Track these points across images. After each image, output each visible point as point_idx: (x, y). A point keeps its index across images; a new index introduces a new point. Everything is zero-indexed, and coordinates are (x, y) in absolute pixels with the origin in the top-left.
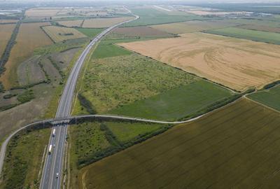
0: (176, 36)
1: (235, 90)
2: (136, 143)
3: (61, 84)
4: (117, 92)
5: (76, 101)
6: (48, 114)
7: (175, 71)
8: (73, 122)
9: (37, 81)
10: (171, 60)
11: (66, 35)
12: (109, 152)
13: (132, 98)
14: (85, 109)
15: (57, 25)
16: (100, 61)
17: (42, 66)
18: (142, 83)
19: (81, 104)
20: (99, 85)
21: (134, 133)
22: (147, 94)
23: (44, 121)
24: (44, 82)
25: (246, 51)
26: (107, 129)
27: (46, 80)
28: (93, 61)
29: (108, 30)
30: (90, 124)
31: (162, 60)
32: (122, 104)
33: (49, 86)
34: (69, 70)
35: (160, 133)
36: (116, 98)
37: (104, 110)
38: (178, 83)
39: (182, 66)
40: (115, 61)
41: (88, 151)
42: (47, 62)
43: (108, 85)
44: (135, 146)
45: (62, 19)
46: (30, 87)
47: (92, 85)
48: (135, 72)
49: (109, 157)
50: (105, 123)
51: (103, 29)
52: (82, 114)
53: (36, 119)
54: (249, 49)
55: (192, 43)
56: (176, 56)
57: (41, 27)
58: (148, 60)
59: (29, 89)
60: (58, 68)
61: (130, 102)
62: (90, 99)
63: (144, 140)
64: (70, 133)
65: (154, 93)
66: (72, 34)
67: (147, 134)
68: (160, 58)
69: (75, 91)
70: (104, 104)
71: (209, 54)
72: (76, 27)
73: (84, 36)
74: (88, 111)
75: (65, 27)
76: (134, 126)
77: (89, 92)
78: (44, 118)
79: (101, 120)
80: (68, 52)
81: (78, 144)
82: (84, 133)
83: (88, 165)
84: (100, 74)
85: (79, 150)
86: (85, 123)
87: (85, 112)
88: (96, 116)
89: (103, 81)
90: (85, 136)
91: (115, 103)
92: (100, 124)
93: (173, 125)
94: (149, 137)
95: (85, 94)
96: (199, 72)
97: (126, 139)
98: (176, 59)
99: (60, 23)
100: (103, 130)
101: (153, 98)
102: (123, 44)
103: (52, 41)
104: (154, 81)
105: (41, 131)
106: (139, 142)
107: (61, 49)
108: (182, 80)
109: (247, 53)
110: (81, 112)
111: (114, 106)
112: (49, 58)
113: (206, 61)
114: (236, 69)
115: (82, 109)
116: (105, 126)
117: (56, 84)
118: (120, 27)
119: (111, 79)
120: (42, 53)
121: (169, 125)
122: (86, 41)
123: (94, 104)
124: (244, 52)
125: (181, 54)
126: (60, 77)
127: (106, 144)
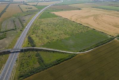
0: (80, 9)
1: (110, 36)
2: (54, 65)
3: (21, 30)
4: (48, 35)
5: (27, 39)
6: (10, 46)
7: (79, 25)
8: (22, 51)
9: (10, 29)
10: (77, 20)
11: (29, 8)
12: (38, 70)
13: (56, 38)
14: (30, 44)
15: (26, 4)
16: (42, 20)
17: (14, 22)
18: (62, 31)
19: (28, 41)
20: (40, 32)
21: (54, 58)
22: (63, 37)
23: (6, 50)
24: (13, 29)
25: (114, 16)
26: (39, 56)
27: (14, 28)
28: (39, 20)
29: (49, 6)
30: (31, 52)
31: (72, 20)
32: (50, 42)
33: (15, 31)
34: (27, 24)
35: (68, 59)
36: (47, 39)
37: (40, 44)
38: (80, 31)
39: (82, 23)
40: (50, 20)
41: (26, 69)
42: (17, 20)
43: (44, 32)
44: (53, 67)
45: (29, 2)
46: (6, 32)
47: (36, 31)
48: (58, 25)
49: (38, 73)
50: (39, 52)
51: (46, 6)
52: (28, 47)
53: (3, 49)
54: (116, 15)
55: (87, 12)
56: (79, 18)
57: (19, 5)
58: (66, 20)
59: (5, 33)
60: (22, 23)
61: (54, 40)
62: (34, 39)
63: (59, 63)
64: (19, 57)
65: (67, 36)
66: (31, 8)
67: (61, 59)
68: (71, 19)
69: (27, 34)
70: (40, 42)
71: (96, 17)
72: (34, 5)
73: (37, 9)
74: (31, 45)
75: (29, 5)
76: (55, 54)
77: (34, 35)
78: (7, 48)
79: (37, 50)
80: (28, 16)
81: (22, 65)
82: (27, 58)
83: (24, 78)
84: (41, 26)
85: (21, 68)
86: (28, 52)
87: (29, 45)
88: (35, 48)
89: (42, 30)
90: (26, 60)
91: (46, 41)
92: (36, 52)
93: (76, 54)
94: (62, 62)
95: (32, 36)
96: (91, 26)
97: (49, 62)
98: (80, 19)
99: (27, 4)
100: (37, 56)
101: (66, 39)
102: (55, 13)
103: (22, 11)
104: (68, 30)
105: (4, 56)
106: (56, 64)
107: (25, 14)
108: (82, 30)
109: (115, 17)
110: (27, 45)
111: (45, 43)
112: (19, 18)
113: (94, 21)
114: (110, 24)
115: (29, 44)
116: (38, 54)
117: (18, 31)
118: (54, 5)
119: (46, 29)
120: (16, 16)
121: (74, 54)
122: (37, 11)
123: (35, 41)
124: (113, 16)
125: (82, 17)
126: (21, 27)
127: (37, 65)
